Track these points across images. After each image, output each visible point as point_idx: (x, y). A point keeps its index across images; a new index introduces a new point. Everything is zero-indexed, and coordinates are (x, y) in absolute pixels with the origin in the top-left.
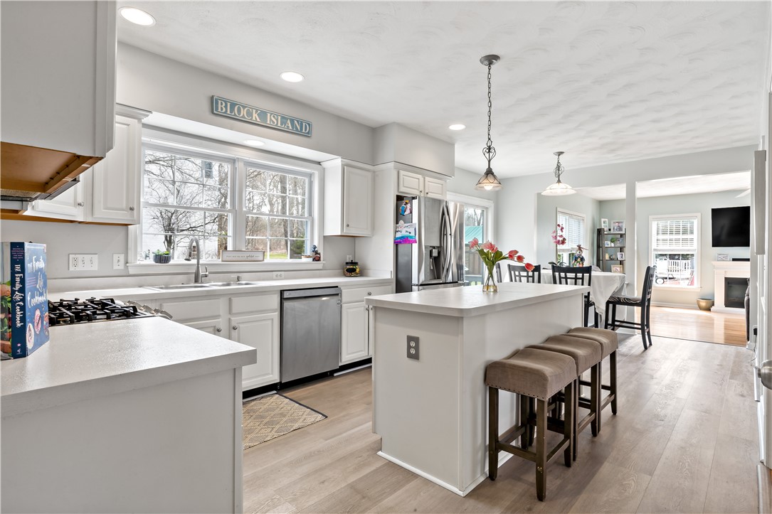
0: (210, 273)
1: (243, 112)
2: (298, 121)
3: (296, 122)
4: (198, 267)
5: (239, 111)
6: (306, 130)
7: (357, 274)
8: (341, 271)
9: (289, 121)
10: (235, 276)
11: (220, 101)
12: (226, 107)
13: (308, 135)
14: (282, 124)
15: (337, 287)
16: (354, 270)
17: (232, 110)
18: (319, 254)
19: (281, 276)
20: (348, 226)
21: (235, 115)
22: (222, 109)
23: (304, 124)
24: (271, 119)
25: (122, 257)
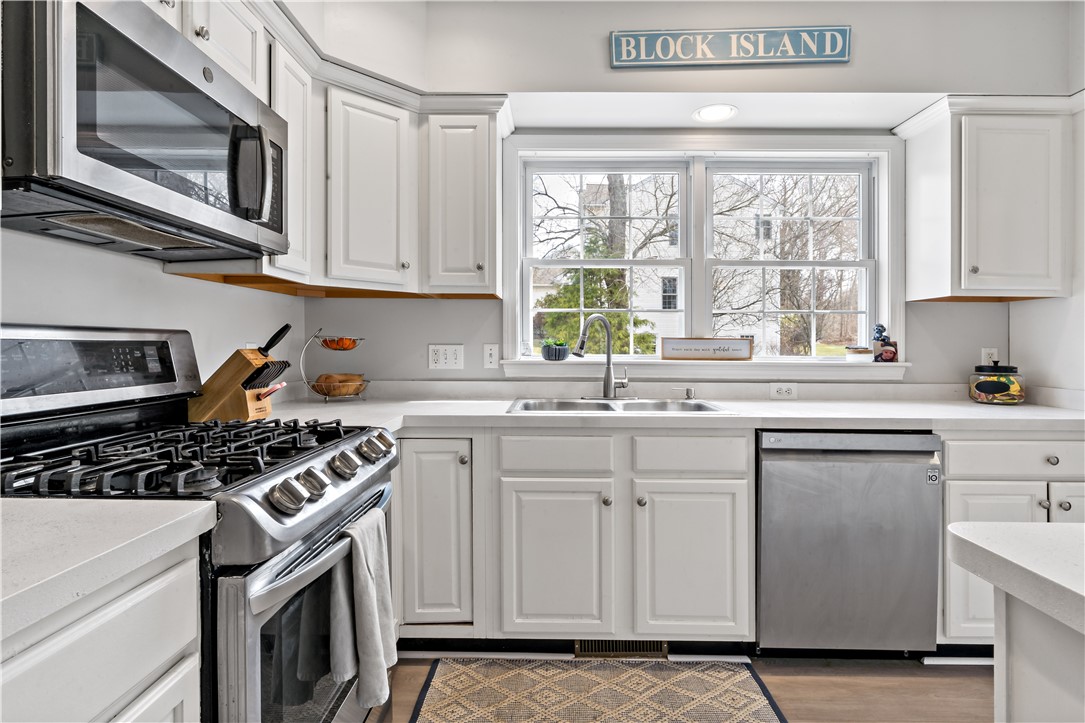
0: (630, 380)
1: (675, 47)
2: (810, 33)
3: (805, 36)
4: (608, 369)
5: (665, 48)
6: (834, 47)
7: (1013, 397)
8: (962, 387)
9: (786, 40)
10: (682, 387)
11: (624, 40)
12: (637, 47)
13: (840, 60)
14: (767, 51)
15: (929, 432)
16: (1003, 388)
17: (650, 49)
18: (894, 345)
19: (788, 391)
20: (975, 270)
21: (657, 58)
22: (629, 53)
23: (828, 35)
24: (739, 46)
25: (495, 349)
